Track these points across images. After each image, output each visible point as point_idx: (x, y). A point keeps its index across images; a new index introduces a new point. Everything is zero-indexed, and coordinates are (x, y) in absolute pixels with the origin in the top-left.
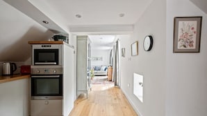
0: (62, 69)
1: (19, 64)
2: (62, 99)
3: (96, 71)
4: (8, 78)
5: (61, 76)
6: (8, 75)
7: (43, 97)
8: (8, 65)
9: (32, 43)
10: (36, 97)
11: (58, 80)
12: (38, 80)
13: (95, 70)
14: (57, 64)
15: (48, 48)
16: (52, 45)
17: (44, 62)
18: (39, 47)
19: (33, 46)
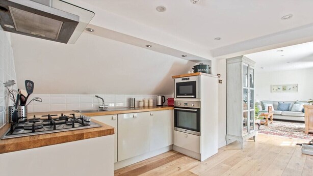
0: (199, 103)
1: (167, 97)
2: (199, 135)
3: (280, 112)
4: (160, 108)
5: (199, 110)
6: (160, 106)
7: (183, 130)
8: (160, 98)
9: (174, 77)
10: (178, 129)
11: (196, 114)
12: (179, 112)
13: (279, 109)
14: (195, 97)
15: (187, 81)
16: (190, 78)
17: (184, 95)
18: (179, 80)
19: (176, 79)
